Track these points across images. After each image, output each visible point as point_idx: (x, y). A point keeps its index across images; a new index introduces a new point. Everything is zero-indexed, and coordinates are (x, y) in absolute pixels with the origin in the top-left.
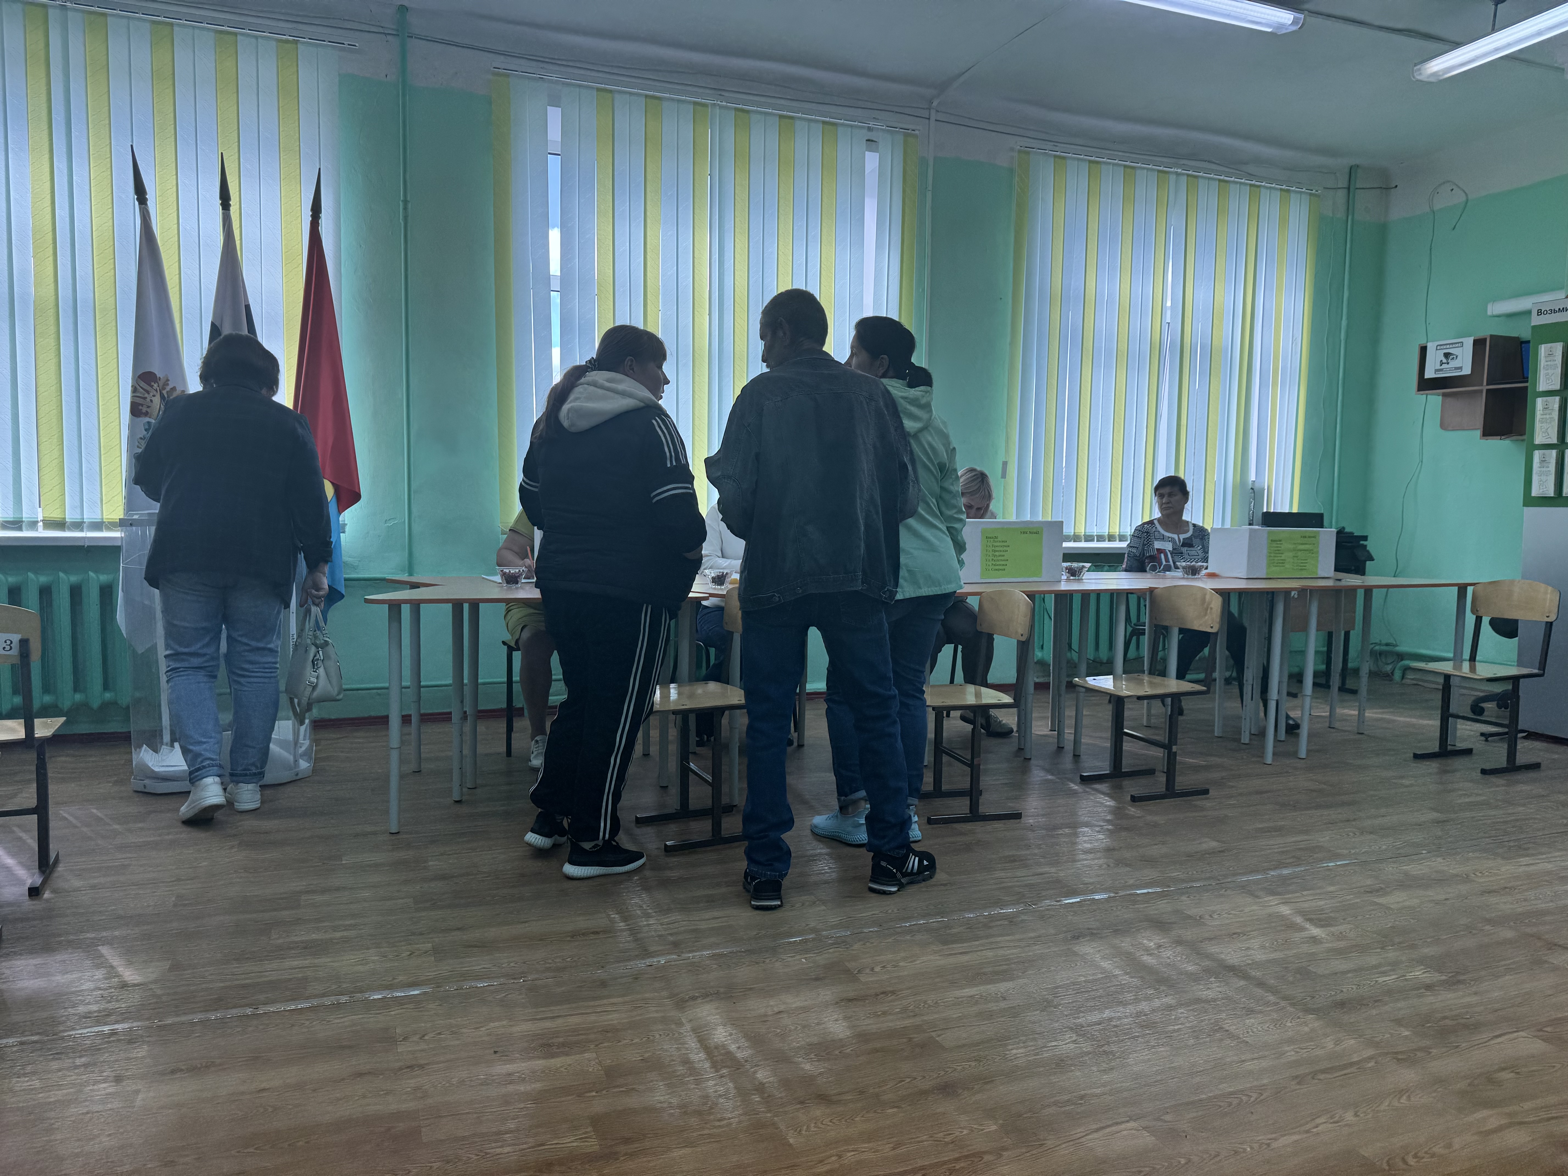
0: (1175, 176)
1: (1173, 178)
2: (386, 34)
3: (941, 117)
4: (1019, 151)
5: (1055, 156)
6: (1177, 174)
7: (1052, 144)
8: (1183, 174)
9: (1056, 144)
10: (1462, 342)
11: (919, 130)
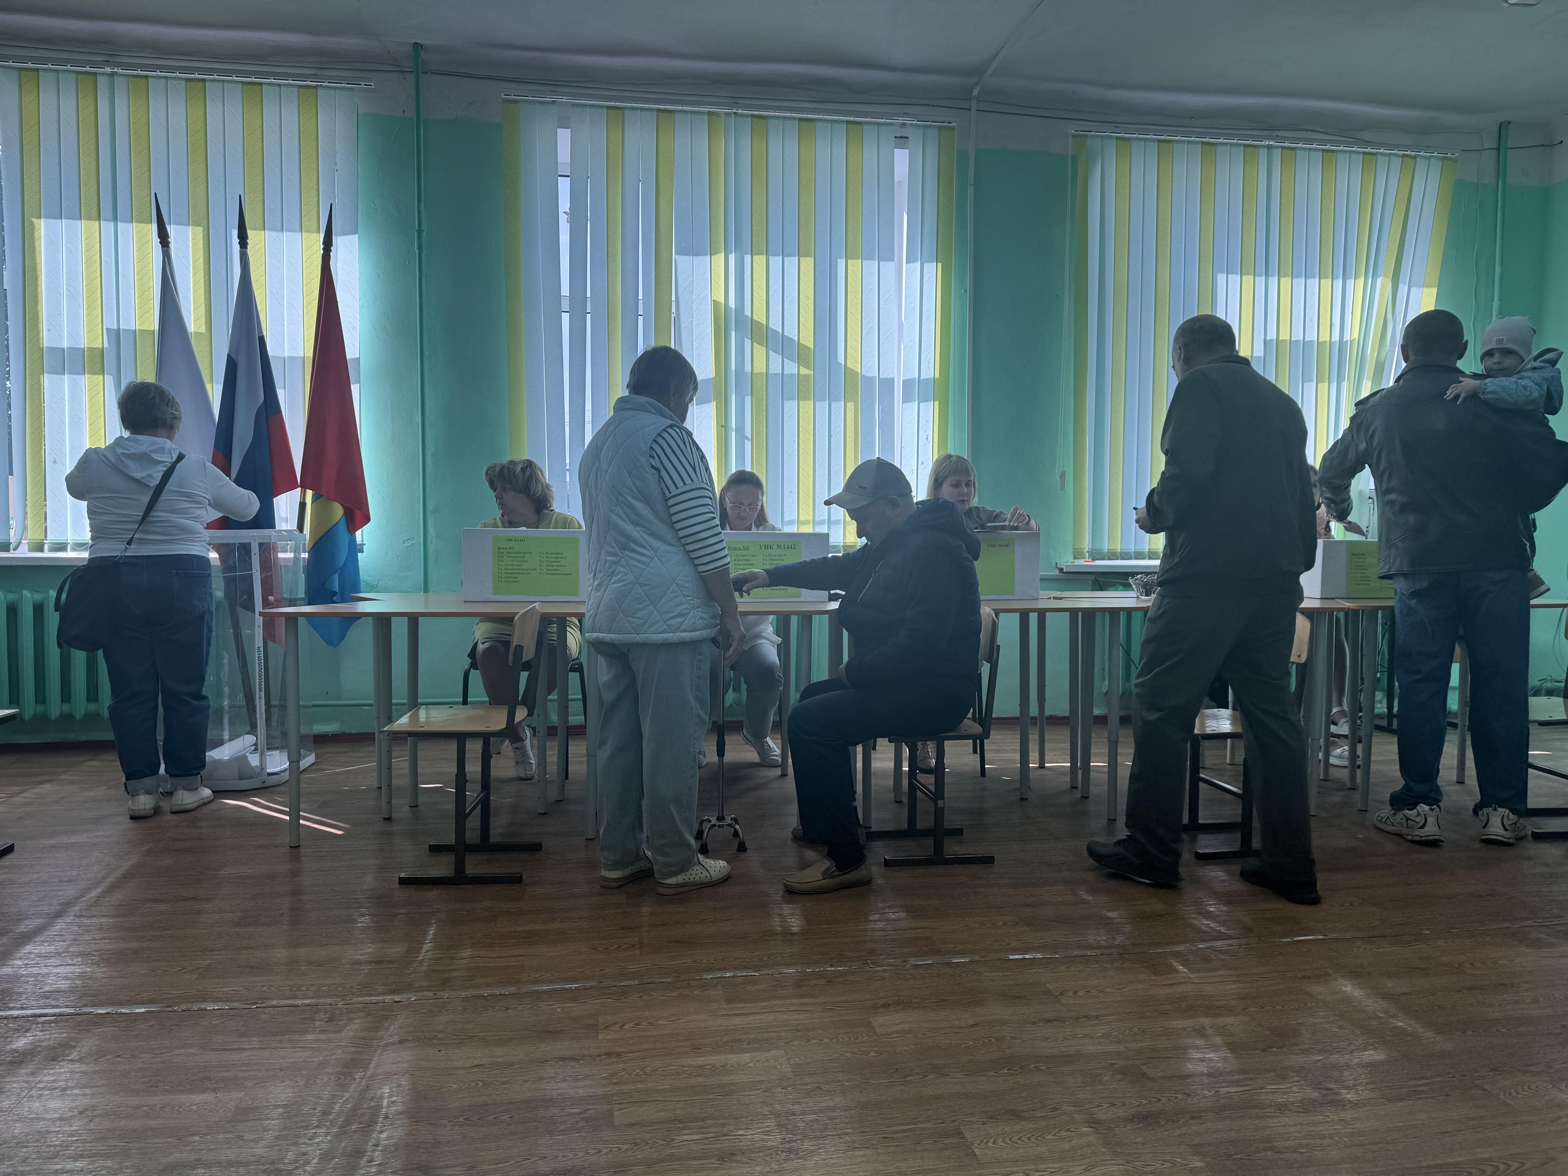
1: (1263, 152)
2: (403, 72)
3: (982, 106)
4: (1074, 136)
5: (1117, 138)
6: (1270, 147)
7: (1114, 125)
8: (1277, 147)
9: (1117, 125)
11: (955, 122)
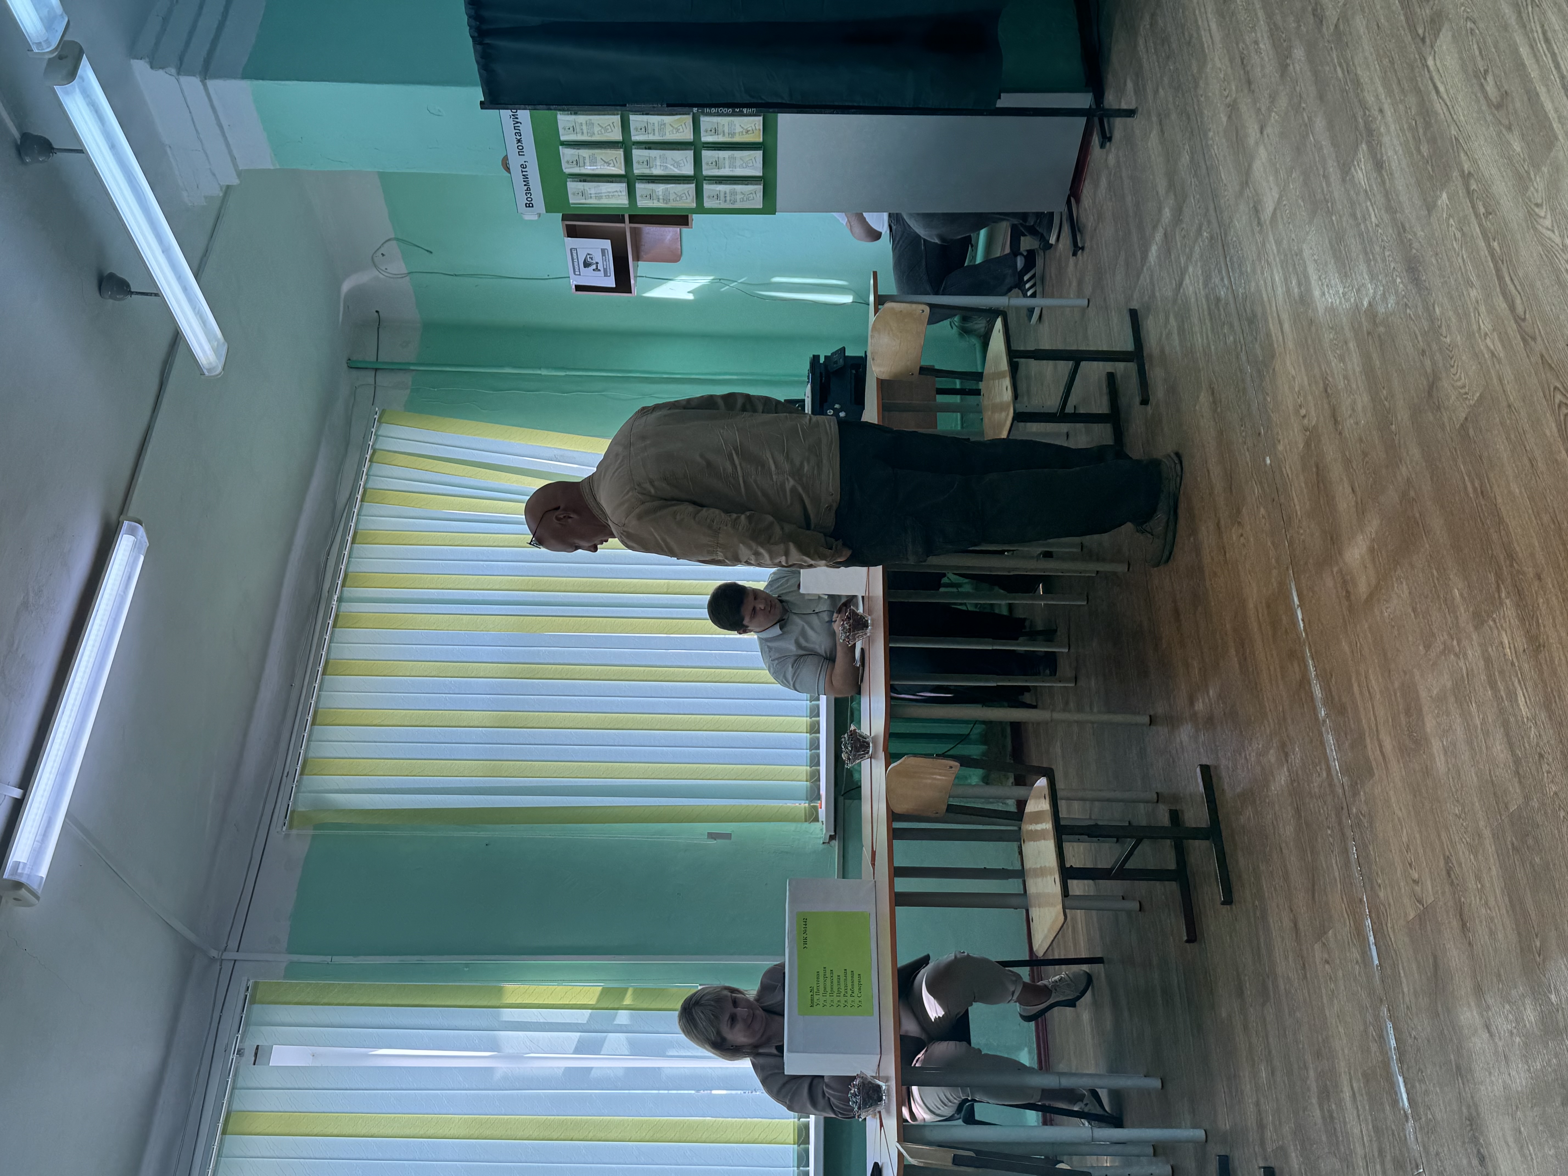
0: (343, 604)
1: (345, 606)
3: (233, 944)
6: (340, 600)
8: (342, 592)
10: (571, 250)
11: (248, 980)
